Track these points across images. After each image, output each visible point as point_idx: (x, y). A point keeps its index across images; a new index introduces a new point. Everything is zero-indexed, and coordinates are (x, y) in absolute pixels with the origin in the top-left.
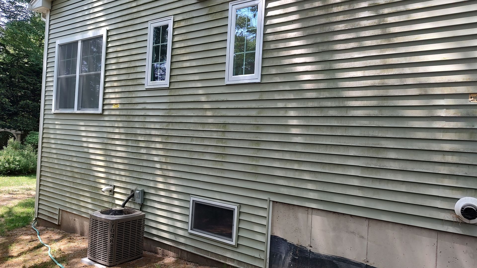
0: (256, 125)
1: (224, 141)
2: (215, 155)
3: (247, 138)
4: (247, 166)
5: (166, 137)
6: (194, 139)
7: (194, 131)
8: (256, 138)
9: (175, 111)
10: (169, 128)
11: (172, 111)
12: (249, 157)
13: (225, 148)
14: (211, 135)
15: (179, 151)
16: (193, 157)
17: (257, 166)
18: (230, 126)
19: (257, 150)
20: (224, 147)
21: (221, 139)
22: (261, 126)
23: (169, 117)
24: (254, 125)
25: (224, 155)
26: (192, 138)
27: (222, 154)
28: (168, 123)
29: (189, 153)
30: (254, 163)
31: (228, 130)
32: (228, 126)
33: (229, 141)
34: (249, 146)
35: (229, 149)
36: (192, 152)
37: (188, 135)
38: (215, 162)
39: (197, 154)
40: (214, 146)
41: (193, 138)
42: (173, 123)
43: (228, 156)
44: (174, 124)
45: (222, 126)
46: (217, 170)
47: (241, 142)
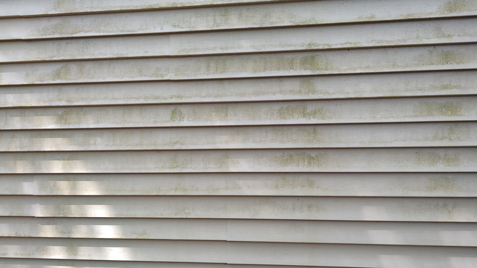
0: (439, 49)
1: (310, 107)
2: (279, 154)
3: (407, 90)
4: (412, 181)
5: (60, 112)
6: (183, 109)
7: (181, 86)
8: (445, 87)
9: (88, 20)
10: (70, 79)
11: (74, 21)
12: (416, 150)
13: (318, 129)
14: (256, 94)
15: (126, 153)
16: (186, 168)
17: (450, 176)
18: (331, 56)
19: (446, 127)
20: (312, 128)
21: (297, 103)
22: (462, 49)
23: (63, 43)
24: (432, 48)
25: (313, 154)
26: (172, 108)
27: (308, 152)
28: (58, 66)
29: (165, 157)
30: (440, 167)
31: (326, 69)
32: (322, 59)
33: (332, 106)
34: (416, 116)
35: (334, 131)
36: (181, 155)
37: (156, 98)
38: (279, 177)
39: (199, 157)
40: (271, 128)
41: (179, 107)
42: (83, 63)
43: (331, 154)
44: (88, 66)
45: (298, 61)
46: (289, 203)
47: (382, 105)
